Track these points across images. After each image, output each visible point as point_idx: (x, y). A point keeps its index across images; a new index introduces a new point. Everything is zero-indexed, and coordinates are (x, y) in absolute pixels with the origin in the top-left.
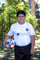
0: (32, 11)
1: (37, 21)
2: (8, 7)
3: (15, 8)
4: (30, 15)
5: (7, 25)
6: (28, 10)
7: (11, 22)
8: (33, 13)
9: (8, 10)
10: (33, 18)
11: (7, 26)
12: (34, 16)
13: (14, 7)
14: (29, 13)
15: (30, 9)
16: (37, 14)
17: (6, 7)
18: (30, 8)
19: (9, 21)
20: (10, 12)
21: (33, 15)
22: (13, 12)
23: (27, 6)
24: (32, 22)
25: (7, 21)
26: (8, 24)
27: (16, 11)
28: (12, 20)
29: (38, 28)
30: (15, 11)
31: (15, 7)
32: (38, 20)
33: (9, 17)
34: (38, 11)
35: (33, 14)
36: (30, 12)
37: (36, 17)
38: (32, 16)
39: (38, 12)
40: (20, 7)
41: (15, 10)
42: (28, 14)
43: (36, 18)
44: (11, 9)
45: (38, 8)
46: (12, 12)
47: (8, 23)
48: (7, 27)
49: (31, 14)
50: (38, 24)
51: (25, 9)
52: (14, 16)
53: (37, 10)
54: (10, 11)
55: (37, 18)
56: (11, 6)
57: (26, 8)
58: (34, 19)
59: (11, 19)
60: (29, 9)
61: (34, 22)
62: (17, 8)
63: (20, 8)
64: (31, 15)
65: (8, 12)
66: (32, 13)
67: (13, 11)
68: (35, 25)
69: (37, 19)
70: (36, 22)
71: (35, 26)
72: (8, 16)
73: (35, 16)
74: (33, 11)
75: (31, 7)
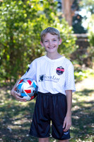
0: (63, 16)
1: (75, 39)
2: (8, 5)
3: (24, 9)
4: (58, 24)
5: (5, 47)
6: (55, 14)
7: (14, 41)
8: (66, 20)
9: (7, 12)
10: (66, 32)
11: (4, 51)
12: (68, 26)
13: (21, 5)
14: (56, 19)
15: (59, 10)
16: (76, 22)
17: (3, 4)
18: (60, 7)
19: (9, 38)
20: (12, 18)
21: (65, 25)
22: (20, 17)
23: (52, 4)
24: (65, 42)
25: (5, 38)
26: (8, 46)
27: (25, 15)
28: (18, 35)
29: (77, 55)
30: (23, 14)
31: (25, 6)
32: (78, 38)
33: (10, 28)
34: (78, 15)
35: (67, 23)
36: (60, 17)
37: (73, 30)
38: (63, 28)
39: (78, 17)
40: (35, 5)
41: (25, 11)
42: (54, 21)
43: (73, 32)
44: (14, 10)
45: (78, 10)
46: (17, 17)
47: (8, 44)
48: (4, 53)
49: (61, 22)
50: (77, 47)
51: (48, 9)
52: (21, 26)
53: (76, 12)
54: (11, 15)
55: (75, 33)
56: (15, 2)
57: (51, 7)
58: (68, 35)
59: (15, 34)
60: (56, 10)
61: (67, 41)
62: (29, 7)
63: (35, 8)
64: (62, 25)
65: (8, 16)
66: (63, 19)
67: (20, 14)
68: (71, 49)
69: (75, 35)
70: (74, 42)
71: (71, 52)
72: (7, 27)
73: (71, 28)
74: (66, 16)
75: (63, 6)
